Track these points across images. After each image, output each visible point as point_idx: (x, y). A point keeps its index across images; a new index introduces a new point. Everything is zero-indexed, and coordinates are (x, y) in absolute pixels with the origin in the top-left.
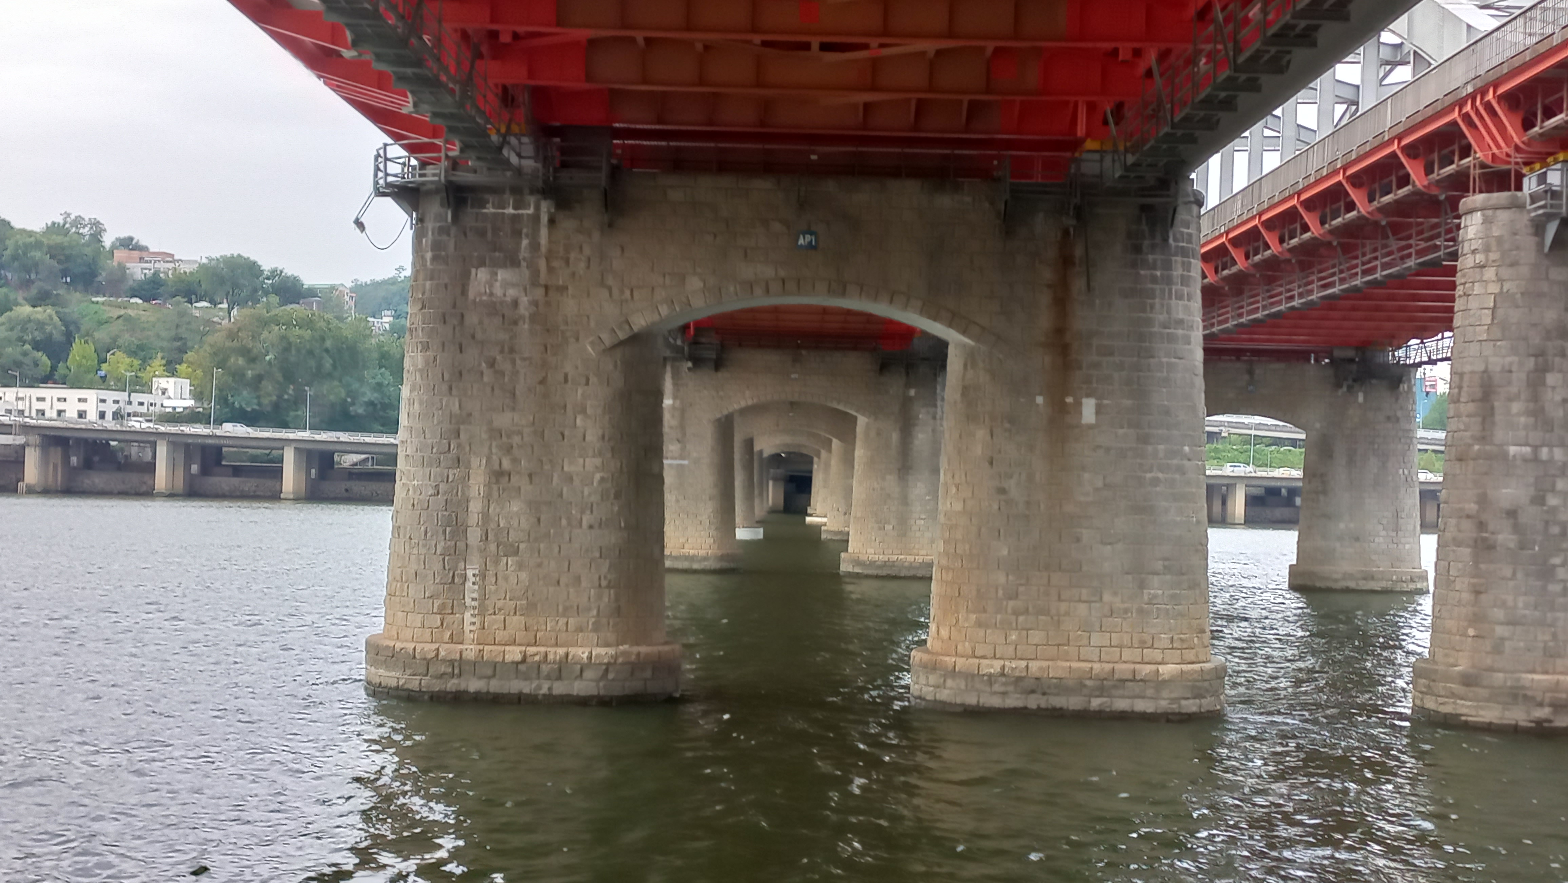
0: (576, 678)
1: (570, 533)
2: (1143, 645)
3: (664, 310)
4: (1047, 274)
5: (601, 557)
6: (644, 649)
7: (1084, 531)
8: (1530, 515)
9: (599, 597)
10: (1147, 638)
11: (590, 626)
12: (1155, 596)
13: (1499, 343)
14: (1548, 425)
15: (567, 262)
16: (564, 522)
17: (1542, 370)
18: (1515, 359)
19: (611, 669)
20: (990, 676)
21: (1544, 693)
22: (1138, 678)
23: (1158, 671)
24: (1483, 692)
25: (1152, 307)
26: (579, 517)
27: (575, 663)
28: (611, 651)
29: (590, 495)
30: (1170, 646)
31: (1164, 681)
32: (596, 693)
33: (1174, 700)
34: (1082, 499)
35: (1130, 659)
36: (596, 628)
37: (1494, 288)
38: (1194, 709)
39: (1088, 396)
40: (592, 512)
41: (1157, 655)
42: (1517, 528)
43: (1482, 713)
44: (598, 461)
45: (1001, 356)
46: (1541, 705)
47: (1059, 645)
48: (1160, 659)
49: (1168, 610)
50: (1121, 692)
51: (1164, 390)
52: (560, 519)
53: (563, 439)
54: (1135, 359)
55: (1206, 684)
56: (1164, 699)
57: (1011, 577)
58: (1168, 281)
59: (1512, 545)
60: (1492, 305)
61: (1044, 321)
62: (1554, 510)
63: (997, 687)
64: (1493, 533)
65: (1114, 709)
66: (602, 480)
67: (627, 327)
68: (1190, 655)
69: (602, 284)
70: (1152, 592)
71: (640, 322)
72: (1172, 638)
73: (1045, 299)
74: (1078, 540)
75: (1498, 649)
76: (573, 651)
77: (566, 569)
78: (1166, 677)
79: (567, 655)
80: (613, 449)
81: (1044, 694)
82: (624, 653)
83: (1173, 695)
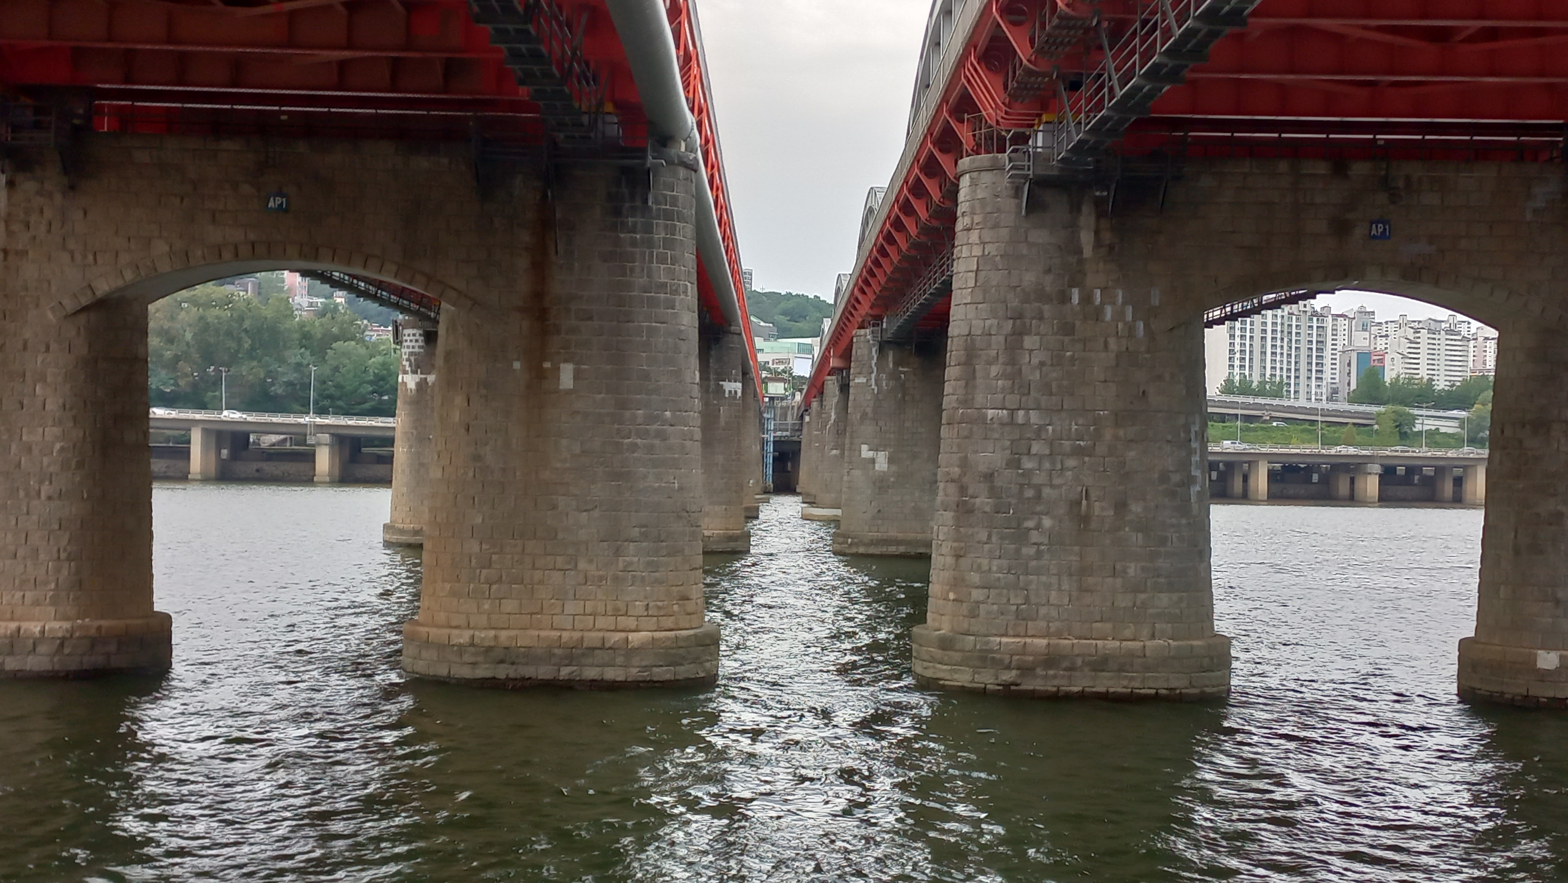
0: (29, 653)
1: (28, 504)
2: (616, 613)
3: (129, 275)
4: (525, 237)
5: (60, 528)
6: (104, 623)
7: (560, 498)
8: (1006, 478)
9: (58, 570)
10: (621, 605)
11: (48, 600)
12: (631, 563)
13: (980, 306)
14: (1025, 389)
15: (28, 226)
16: (22, 493)
17: (1019, 334)
18: (995, 322)
19: (66, 643)
20: (460, 646)
21: (1012, 655)
22: (607, 645)
23: (627, 638)
24: (957, 656)
25: (632, 270)
26: (37, 488)
27: (28, 638)
28: (66, 625)
29: (49, 465)
30: (646, 614)
31: (634, 649)
32: (50, 668)
33: (646, 668)
34: (559, 465)
35: (604, 627)
36: (55, 601)
37: (977, 251)
38: (668, 676)
39: (566, 361)
40: (51, 483)
41: (631, 623)
42: (993, 492)
43: (956, 676)
44: (57, 430)
45: (477, 321)
46: (1008, 668)
47: (532, 614)
48: (633, 627)
49: (643, 577)
50: (590, 661)
51: (644, 355)
52: (18, 490)
53: (22, 408)
54: (615, 323)
55: (682, 651)
56: (633, 667)
57: (484, 546)
58: (650, 244)
59: (987, 509)
60: (975, 268)
61: (523, 285)
62: (1028, 473)
63: (467, 658)
64: (972, 497)
65: (583, 678)
66: (62, 449)
67: (89, 292)
68: (669, 622)
69: (64, 247)
70: (627, 559)
71: (103, 287)
72: (648, 605)
73: (523, 262)
74: (554, 507)
75: (973, 614)
76: (25, 625)
77: (23, 542)
78: (636, 644)
79: (19, 629)
80: (75, 418)
81: (513, 663)
82: (81, 627)
83: (644, 663)
